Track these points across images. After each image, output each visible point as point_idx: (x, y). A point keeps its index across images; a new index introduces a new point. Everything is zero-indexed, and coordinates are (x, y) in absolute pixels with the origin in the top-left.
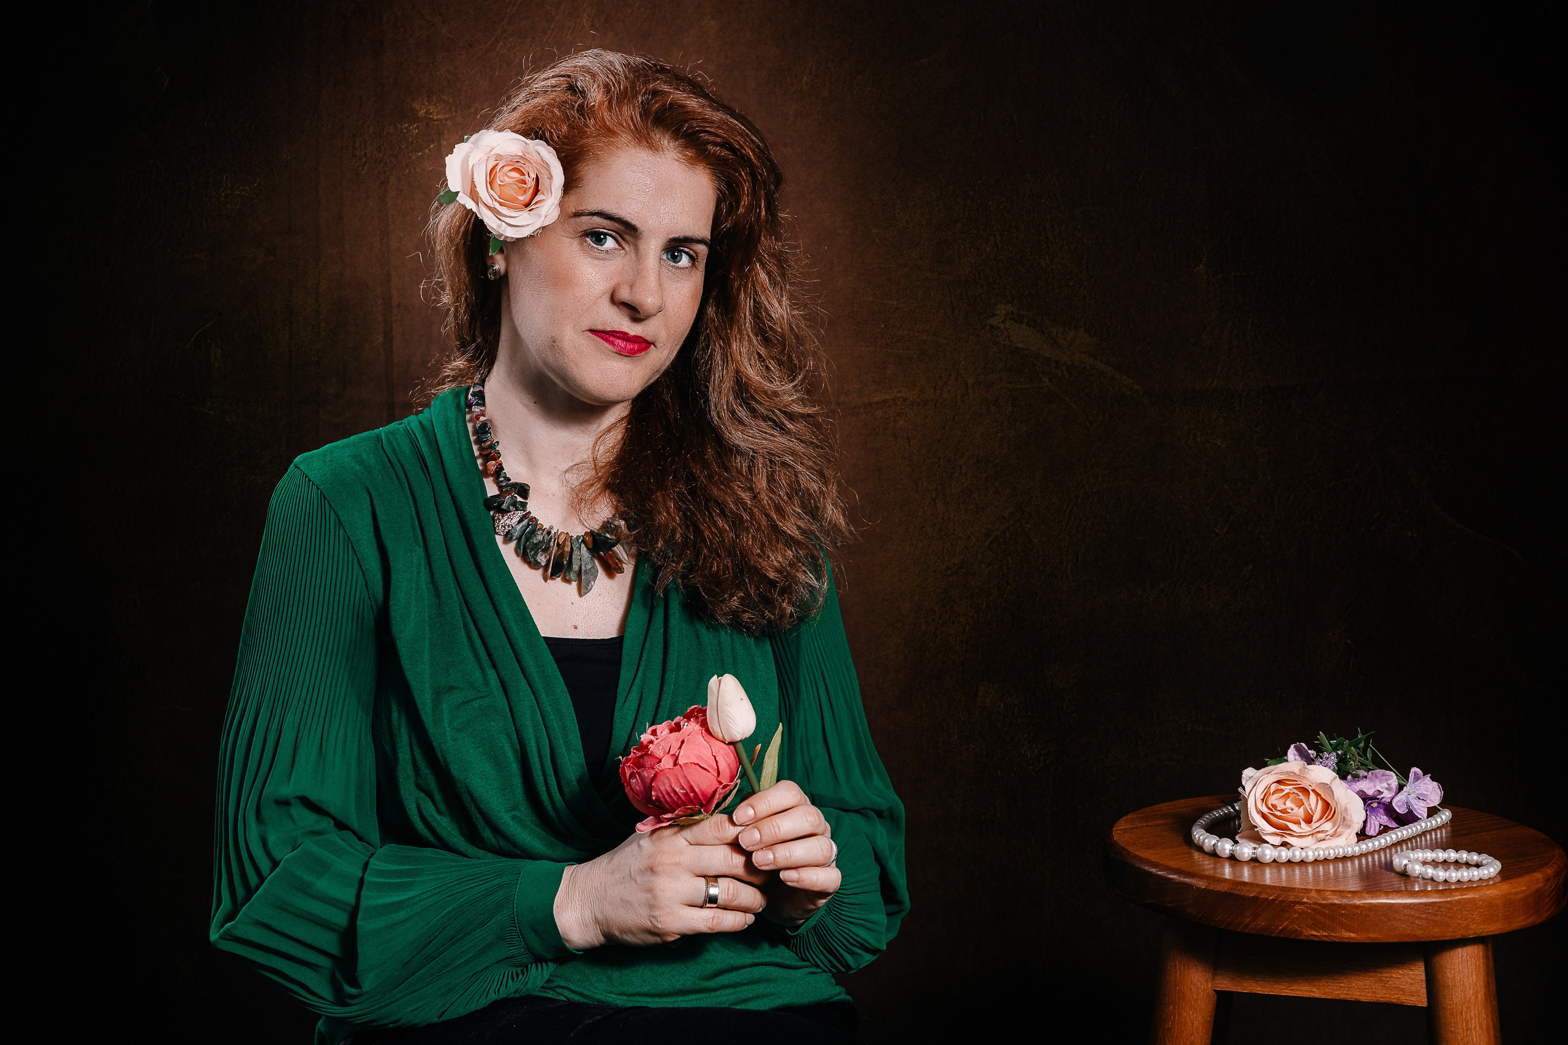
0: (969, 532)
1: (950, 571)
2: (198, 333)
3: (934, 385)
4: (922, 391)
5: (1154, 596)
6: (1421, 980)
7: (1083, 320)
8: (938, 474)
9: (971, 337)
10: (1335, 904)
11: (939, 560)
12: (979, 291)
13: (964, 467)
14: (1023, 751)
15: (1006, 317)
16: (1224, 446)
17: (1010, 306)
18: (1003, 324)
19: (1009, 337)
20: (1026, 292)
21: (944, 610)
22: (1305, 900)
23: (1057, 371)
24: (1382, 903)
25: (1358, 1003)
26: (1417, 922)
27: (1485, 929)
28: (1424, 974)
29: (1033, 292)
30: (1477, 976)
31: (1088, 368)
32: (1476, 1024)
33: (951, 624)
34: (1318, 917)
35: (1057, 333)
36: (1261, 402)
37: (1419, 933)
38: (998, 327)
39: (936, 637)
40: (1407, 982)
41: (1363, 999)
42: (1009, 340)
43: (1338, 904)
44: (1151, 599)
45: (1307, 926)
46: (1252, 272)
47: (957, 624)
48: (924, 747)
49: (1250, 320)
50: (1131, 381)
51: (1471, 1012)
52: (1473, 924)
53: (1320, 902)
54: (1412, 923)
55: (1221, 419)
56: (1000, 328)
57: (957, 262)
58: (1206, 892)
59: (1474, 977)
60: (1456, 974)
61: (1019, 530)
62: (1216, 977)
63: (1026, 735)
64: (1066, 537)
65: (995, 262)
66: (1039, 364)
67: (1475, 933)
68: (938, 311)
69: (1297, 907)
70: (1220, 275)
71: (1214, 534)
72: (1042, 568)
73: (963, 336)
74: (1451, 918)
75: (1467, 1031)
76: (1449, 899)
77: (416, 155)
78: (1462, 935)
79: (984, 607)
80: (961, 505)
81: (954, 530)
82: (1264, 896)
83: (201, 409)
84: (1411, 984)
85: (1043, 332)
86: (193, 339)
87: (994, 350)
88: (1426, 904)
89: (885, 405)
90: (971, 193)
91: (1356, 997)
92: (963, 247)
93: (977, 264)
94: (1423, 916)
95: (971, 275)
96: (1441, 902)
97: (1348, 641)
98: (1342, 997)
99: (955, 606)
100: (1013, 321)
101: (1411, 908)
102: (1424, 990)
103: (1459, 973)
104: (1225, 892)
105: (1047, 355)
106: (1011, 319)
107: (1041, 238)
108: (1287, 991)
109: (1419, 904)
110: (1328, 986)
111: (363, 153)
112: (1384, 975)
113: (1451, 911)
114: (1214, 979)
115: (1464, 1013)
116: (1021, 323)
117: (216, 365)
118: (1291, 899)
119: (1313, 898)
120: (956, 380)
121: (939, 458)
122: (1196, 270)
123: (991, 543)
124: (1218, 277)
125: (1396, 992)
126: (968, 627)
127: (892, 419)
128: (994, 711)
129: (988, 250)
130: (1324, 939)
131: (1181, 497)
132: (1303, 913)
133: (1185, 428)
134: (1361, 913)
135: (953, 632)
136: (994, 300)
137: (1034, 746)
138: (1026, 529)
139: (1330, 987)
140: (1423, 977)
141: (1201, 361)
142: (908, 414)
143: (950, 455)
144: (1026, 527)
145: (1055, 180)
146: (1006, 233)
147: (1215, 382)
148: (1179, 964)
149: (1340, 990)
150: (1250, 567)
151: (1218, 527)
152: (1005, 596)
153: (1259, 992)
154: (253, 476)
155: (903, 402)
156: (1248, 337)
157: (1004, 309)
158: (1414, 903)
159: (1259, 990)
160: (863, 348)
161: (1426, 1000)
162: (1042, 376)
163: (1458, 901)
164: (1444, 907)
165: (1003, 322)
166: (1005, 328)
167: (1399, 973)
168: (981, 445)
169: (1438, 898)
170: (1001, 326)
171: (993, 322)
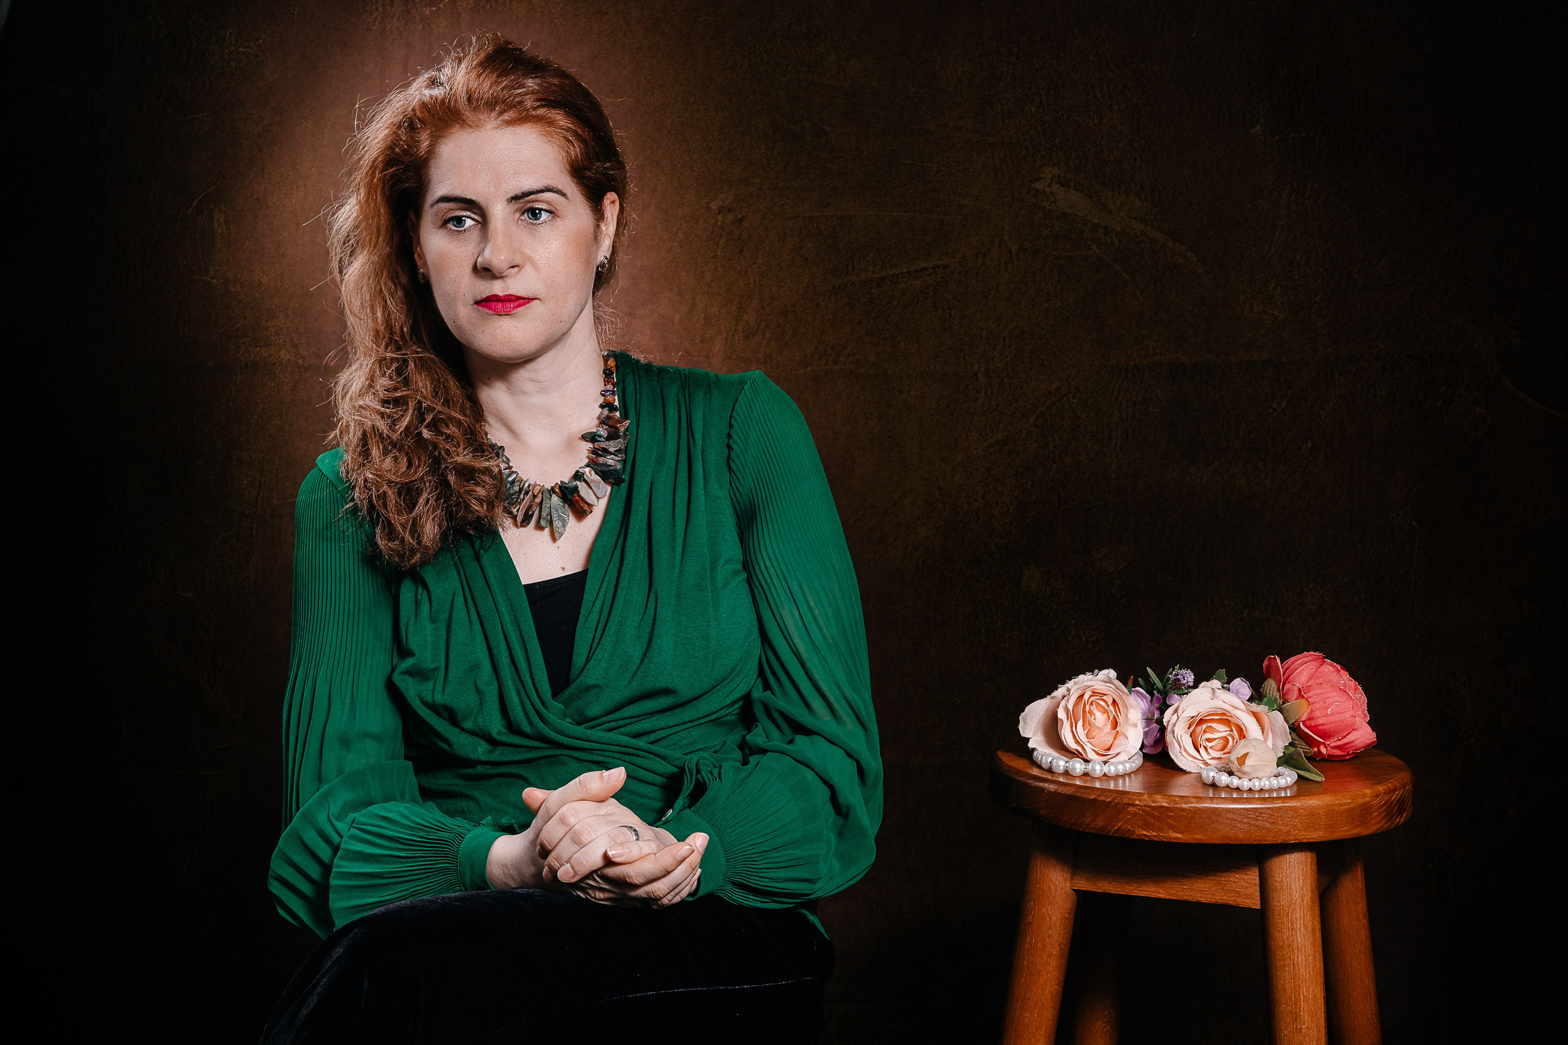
0: (1013, 408)
1: (993, 448)
2: (200, 197)
3: (976, 253)
4: (963, 259)
5: (1209, 475)
6: (1256, 884)
7: (1133, 184)
8: (980, 346)
9: (1015, 202)
10: (1163, 807)
11: (981, 438)
12: (1024, 153)
13: (1007, 339)
14: (1070, 639)
15: (1052, 181)
16: (1282, 316)
17: (1056, 169)
18: (1049, 188)
19: (1055, 201)
20: (1073, 155)
21: (987, 490)
22: (1137, 802)
23: (1106, 237)
24: (1206, 807)
25: (1199, 904)
26: (1239, 825)
27: (1306, 835)
28: (1258, 879)
29: (1081, 155)
30: (1303, 881)
31: (1138, 234)
32: (1301, 924)
33: (994, 505)
34: (1148, 818)
35: (1106, 197)
36: (1321, 270)
37: (1241, 836)
38: (1043, 190)
39: (978, 518)
40: (1243, 886)
41: (1203, 900)
42: (1056, 205)
43: (1167, 807)
44: (1205, 478)
45: (1139, 826)
46: (1312, 134)
47: (1000, 504)
48: (966, 634)
49: (1310, 184)
50: (1185, 248)
51: (1296, 913)
52: (1295, 830)
53: (1150, 804)
54: (1235, 826)
55: (1279, 288)
56: (1045, 192)
57: (1001, 123)
58: (1055, 794)
59: (1301, 881)
60: (1284, 878)
61: (1066, 405)
62: (1074, 878)
63: (1073, 622)
64: (1116, 413)
65: (1040, 123)
66: (1086, 230)
67: (1297, 839)
68: (980, 175)
69: (1131, 809)
70: (1278, 137)
71: (1271, 410)
72: (1090, 446)
73: (1006, 200)
74: (1273, 823)
75: (1292, 931)
76: (1270, 806)
77: (430, 10)
78: (1283, 840)
79: (1029, 487)
80: (1005, 379)
81: (998, 406)
82: (1102, 798)
83: (203, 278)
84: (1247, 888)
85: (1092, 197)
86: (195, 203)
87: (1040, 215)
88: (1247, 810)
89: (924, 274)
90: (1016, 50)
91: (1197, 898)
92: (1006, 106)
93: (1022, 125)
94: (1245, 821)
95: (1015, 136)
96: (1262, 808)
97: (1413, 523)
98: (1185, 898)
99: (998, 486)
100: (1059, 185)
101: (1233, 813)
102: (1258, 894)
103: (1286, 878)
104: (1070, 795)
105: (1096, 221)
106: (1057, 183)
107: (1090, 97)
108: (1136, 891)
109: (1241, 809)
110: (1173, 888)
111: (374, 7)
112: (1223, 879)
113: (1272, 817)
114: (1073, 879)
115: (1290, 915)
116: (1069, 187)
117: (220, 231)
118: (1125, 801)
119: (1145, 800)
120: (1000, 247)
121: (982, 329)
122: (1252, 131)
123: (1036, 419)
124: (1276, 139)
125: (1233, 895)
126: (1011, 507)
127: (932, 288)
128: (1039, 596)
129: (1034, 110)
130: (1154, 838)
131: (1236, 371)
132: (1134, 814)
133: (1241, 298)
134: (1187, 816)
135: (996, 513)
136: (1039, 163)
137: (1082, 633)
138: (1073, 404)
139: (1174, 889)
140: (1257, 881)
141: (1257, 227)
142: (949, 283)
143: (993, 326)
144: (1073, 402)
145: (1104, 37)
146: (1052, 92)
147: (1273, 249)
148: (1040, 863)
149: (1183, 892)
150: (1310, 444)
151: (1276, 402)
152: (1051, 474)
153: (1111, 892)
154: (258, 349)
155: (943, 271)
156: (1308, 202)
157: (1050, 172)
158: (1236, 808)
159: (1112, 890)
160: (902, 214)
161: (1260, 903)
162: (1090, 243)
163: (1280, 808)
164: (1265, 813)
165: (1049, 186)
166: (1051, 192)
167: (1236, 877)
168: (1025, 316)
169: (1259, 804)
170: (1048, 190)
171: (1039, 186)
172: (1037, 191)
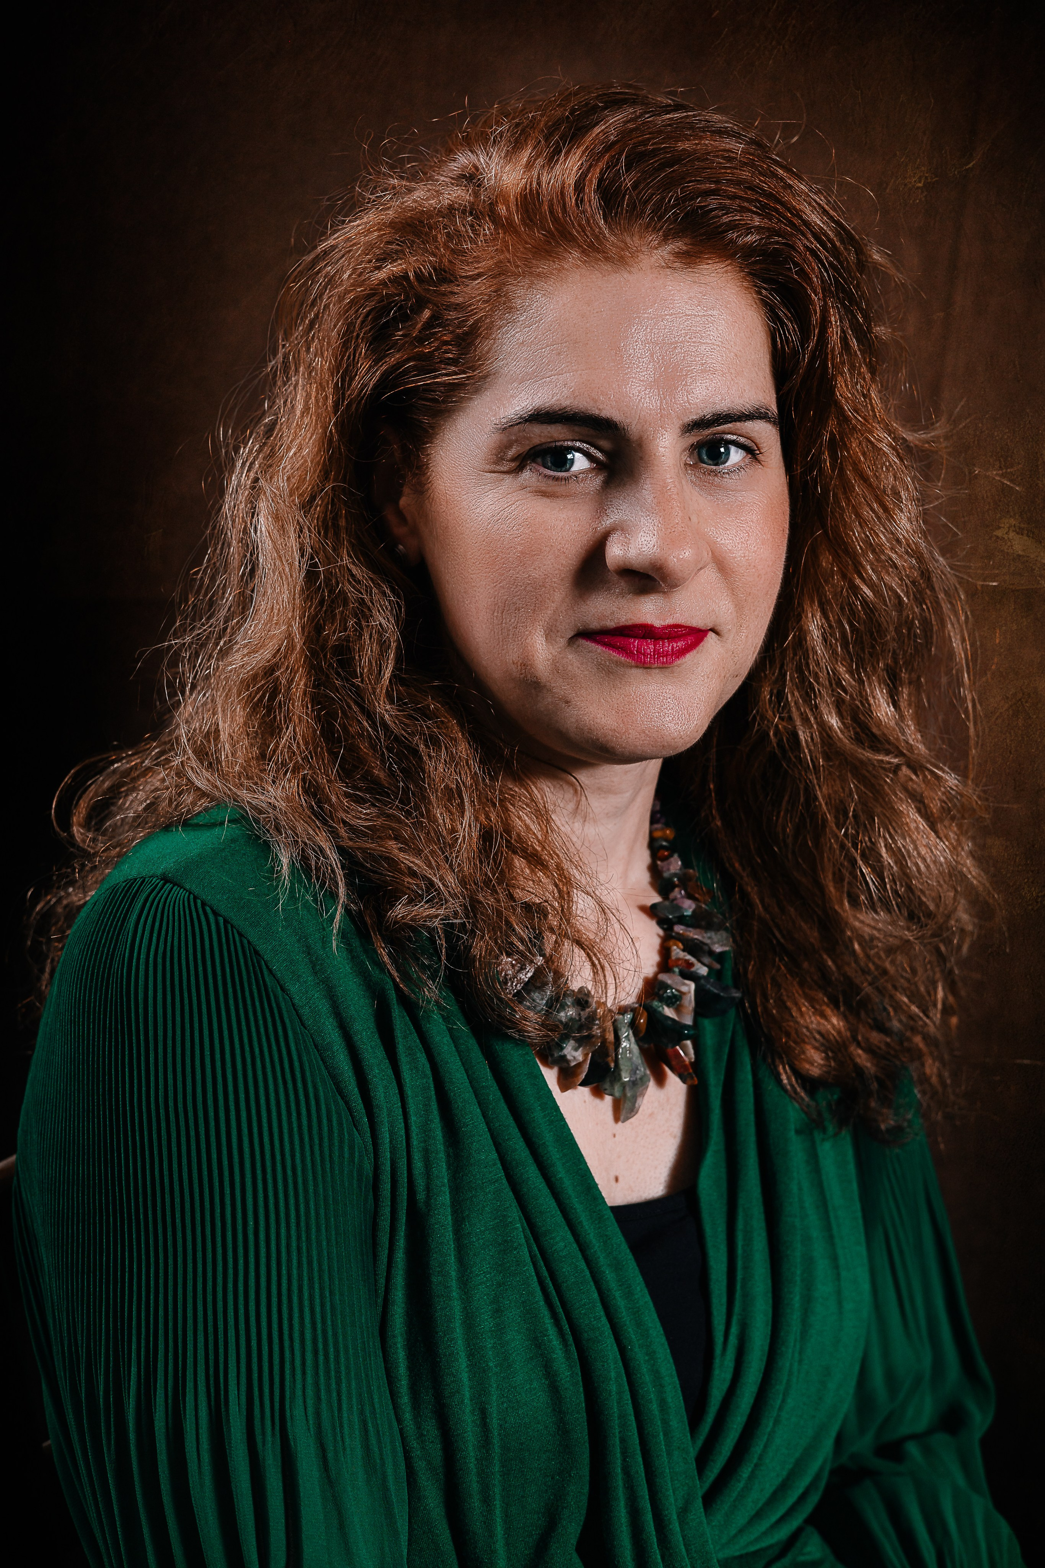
15: (1009, 529)
17: (1013, 520)
19: (1012, 546)
20: (1027, 509)
38: (1003, 537)
42: (1012, 549)
87: (1000, 557)
106: (1014, 531)
116: (1023, 534)
136: (1000, 515)
157: (1008, 523)
165: (1007, 533)
166: (1009, 538)
170: (1006, 537)
171: (999, 533)
172: (997, 537)
